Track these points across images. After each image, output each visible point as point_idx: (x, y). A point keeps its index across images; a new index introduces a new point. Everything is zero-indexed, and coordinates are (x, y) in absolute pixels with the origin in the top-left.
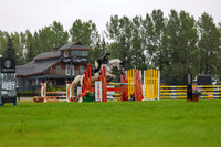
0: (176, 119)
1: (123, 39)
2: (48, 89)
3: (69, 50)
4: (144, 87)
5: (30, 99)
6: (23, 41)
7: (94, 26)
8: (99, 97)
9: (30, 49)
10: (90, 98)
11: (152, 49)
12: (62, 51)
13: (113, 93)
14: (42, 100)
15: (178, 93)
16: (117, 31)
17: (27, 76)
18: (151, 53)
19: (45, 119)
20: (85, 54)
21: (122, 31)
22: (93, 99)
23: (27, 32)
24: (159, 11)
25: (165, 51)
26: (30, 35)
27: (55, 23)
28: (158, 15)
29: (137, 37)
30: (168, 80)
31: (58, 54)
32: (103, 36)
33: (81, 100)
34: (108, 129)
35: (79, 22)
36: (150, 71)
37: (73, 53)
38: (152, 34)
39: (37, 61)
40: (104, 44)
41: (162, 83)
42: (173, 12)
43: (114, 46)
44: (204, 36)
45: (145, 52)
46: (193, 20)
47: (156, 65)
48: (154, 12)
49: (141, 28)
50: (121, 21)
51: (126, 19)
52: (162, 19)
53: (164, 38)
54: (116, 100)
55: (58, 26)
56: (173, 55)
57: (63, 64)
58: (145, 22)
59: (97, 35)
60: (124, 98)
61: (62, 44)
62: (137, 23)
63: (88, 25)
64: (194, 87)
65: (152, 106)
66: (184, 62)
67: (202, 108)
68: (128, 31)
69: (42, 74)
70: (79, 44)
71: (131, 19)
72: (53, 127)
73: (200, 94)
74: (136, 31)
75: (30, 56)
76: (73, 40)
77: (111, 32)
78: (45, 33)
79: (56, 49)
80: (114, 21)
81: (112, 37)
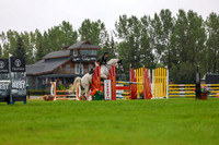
0: (185, 117)
1: (132, 38)
2: (58, 87)
3: (78, 49)
4: (153, 85)
5: (40, 98)
6: (33, 40)
7: (103, 26)
8: (108, 96)
9: (40, 48)
10: (99, 97)
11: (160, 49)
12: (72, 50)
13: (122, 91)
14: (51, 99)
15: (186, 91)
16: (125, 31)
17: (37, 75)
18: (159, 52)
19: (55, 117)
20: (94, 53)
21: (130, 30)
22: (102, 97)
23: (37, 31)
24: (167, 11)
25: (174, 50)
26: (39, 35)
27: (64, 23)
28: (166, 14)
29: (145, 36)
30: (176, 79)
31: (67, 53)
32: (112, 35)
33: (90, 98)
34: (118, 128)
35: (87, 21)
36: (159, 70)
37: (82, 52)
38: (161, 33)
39: (47, 60)
40: (113, 44)
41: (170, 81)
42: (181, 12)
43: (123, 45)
44: (212, 36)
45: (153, 51)
46: (201, 20)
47: (165, 64)
48: (162, 12)
49: (149, 27)
50: (130, 20)
51: (135, 18)
52: (170, 19)
53: (173, 37)
54: (125, 98)
55: (67, 26)
56: (181, 54)
57: (73, 63)
58: (153, 22)
59: (106, 35)
60: (133, 96)
61: (71, 44)
62: (145, 22)
63: (96, 24)
64: (202, 86)
65: (161, 104)
66: (192, 61)
67: (211, 106)
68: (136, 30)
69: (52, 73)
70: (88, 43)
71: (139, 19)
72: (63, 126)
73: (208, 93)
74: (145, 31)
75: (40, 55)
76: (82, 39)
77: (120, 31)
78: (54, 33)
79: (66, 48)
80: (123, 20)
81: (120, 36)
